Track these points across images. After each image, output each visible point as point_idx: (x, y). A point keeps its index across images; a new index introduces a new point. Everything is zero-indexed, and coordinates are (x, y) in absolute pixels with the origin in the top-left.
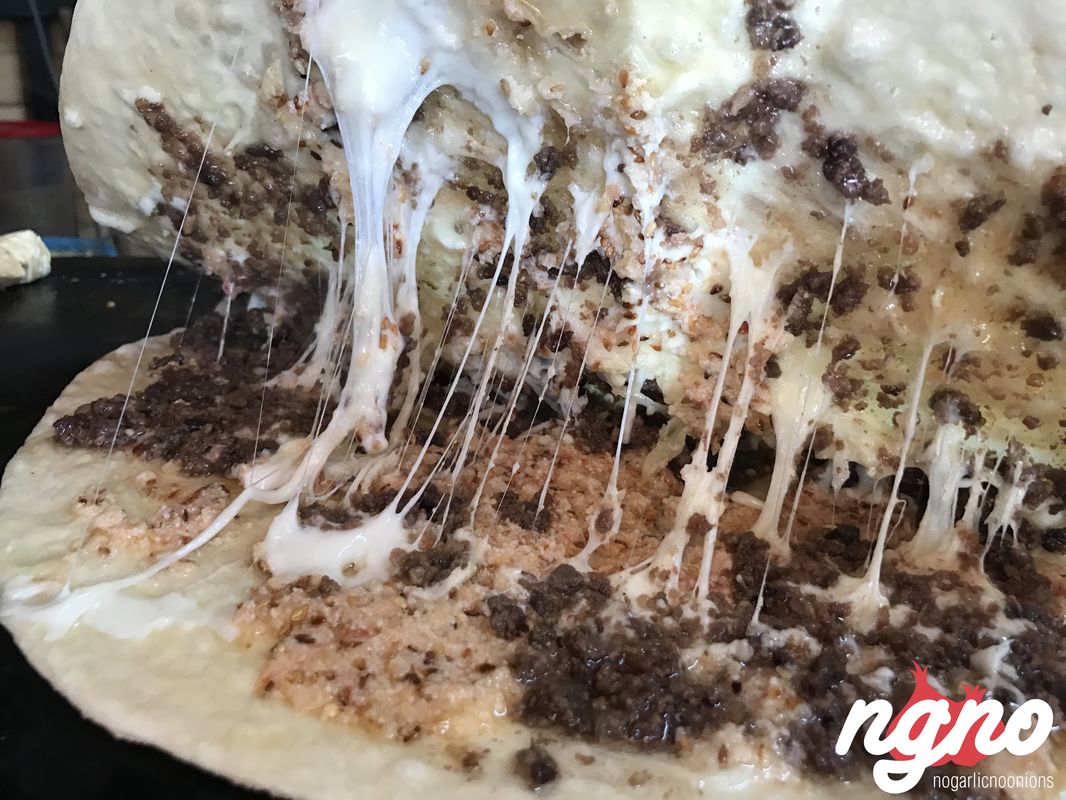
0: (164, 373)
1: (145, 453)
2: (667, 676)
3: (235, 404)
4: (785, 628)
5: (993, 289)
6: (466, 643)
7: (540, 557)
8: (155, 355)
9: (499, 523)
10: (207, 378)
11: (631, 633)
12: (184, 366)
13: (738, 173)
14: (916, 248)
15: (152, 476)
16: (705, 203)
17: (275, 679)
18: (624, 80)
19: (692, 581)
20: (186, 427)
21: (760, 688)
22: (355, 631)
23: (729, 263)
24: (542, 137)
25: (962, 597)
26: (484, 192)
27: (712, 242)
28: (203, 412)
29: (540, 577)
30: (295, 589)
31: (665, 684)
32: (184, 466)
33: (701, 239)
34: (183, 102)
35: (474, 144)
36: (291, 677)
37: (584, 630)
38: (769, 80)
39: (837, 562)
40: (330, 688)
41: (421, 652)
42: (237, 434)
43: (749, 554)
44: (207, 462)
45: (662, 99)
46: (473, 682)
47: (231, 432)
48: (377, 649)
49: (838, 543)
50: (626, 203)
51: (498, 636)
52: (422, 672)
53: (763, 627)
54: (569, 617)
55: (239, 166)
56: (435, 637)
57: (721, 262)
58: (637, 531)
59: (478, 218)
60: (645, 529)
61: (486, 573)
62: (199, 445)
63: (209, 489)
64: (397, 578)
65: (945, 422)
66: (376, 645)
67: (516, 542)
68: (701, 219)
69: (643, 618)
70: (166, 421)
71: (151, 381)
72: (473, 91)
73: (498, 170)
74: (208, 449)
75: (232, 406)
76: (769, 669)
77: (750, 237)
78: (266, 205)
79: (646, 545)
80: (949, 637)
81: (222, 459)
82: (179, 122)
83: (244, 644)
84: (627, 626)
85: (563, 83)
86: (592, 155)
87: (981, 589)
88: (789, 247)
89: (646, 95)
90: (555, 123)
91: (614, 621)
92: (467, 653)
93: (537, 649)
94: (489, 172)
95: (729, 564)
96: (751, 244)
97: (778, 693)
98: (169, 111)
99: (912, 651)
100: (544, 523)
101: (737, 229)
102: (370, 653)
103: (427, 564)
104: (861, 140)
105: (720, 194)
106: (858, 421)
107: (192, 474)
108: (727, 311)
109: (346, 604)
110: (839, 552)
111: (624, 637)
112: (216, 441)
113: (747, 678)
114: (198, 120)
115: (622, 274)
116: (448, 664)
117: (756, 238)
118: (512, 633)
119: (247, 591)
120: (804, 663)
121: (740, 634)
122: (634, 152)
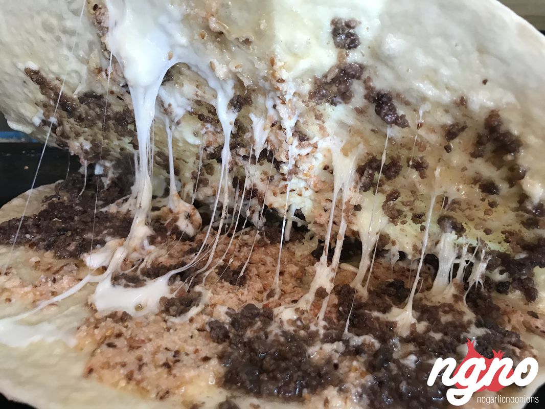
0: (49, 204)
1: (35, 247)
2: (300, 361)
3: (85, 220)
4: (362, 335)
5: (464, 169)
6: (196, 346)
7: (239, 299)
8: (46, 195)
9: (219, 282)
10: (72, 207)
11: (282, 339)
12: (61, 200)
13: (333, 110)
14: (425, 148)
15: (38, 259)
16: (318, 124)
17: (94, 367)
18: (272, 63)
19: (316, 311)
20: (58, 233)
21: (348, 367)
22: (138, 341)
23: (331, 154)
24: (234, 90)
25: (454, 316)
26: (207, 117)
27: (322, 144)
28: (67, 225)
29: (237, 310)
30: (108, 319)
31: (298, 366)
32: (56, 254)
33: (316, 143)
34: (49, 70)
35: (200, 93)
36: (103, 366)
37: (258, 338)
38: (346, 64)
39: (392, 300)
40: (123, 371)
41: (172, 351)
42: (85, 236)
43: (347, 296)
44: (68, 251)
45: (292, 73)
46: (198, 367)
47: (81, 236)
48: (149, 350)
49: (392, 289)
50: (278, 124)
51: (214, 341)
52: (172, 362)
53: (351, 335)
54: (251, 331)
55: (81, 102)
56: (180, 343)
57: (327, 154)
58: (291, 284)
59: (205, 130)
60: (295, 283)
61: (209, 309)
62: (64, 242)
63: (68, 266)
64: (162, 312)
65: (445, 232)
66: (149, 347)
67: (227, 292)
68: (316, 132)
69: (289, 330)
70: (48, 231)
71: (42, 209)
72: (197, 66)
73: (213, 106)
74: (69, 245)
75: (83, 222)
76: (353, 357)
77: (342, 141)
78: (97, 121)
79: (295, 291)
80: (446, 338)
81: (76, 250)
82: (48, 79)
83: (78, 348)
84: (281, 335)
85: (242, 64)
86: (260, 100)
87: (464, 313)
88: (361, 146)
89: (284, 71)
90: (239, 84)
91: (274, 333)
92: (196, 351)
93: (233, 349)
94: (208, 106)
95: (336, 301)
96: (342, 145)
97: (356, 370)
98: (43, 74)
99: (427, 346)
100: (242, 282)
101: (335, 137)
102: (146, 352)
103: (179, 304)
104: (394, 94)
105: (325, 120)
106: (402, 230)
107: (60, 257)
108: (332, 178)
109: (135, 326)
110: (393, 294)
111: (278, 341)
112: (73, 240)
113: (341, 361)
114: (58, 79)
115: (279, 159)
116: (186, 357)
117: (344, 142)
118: (221, 339)
119: (84, 320)
120: (371, 353)
121: (339, 338)
122: (281, 99)
